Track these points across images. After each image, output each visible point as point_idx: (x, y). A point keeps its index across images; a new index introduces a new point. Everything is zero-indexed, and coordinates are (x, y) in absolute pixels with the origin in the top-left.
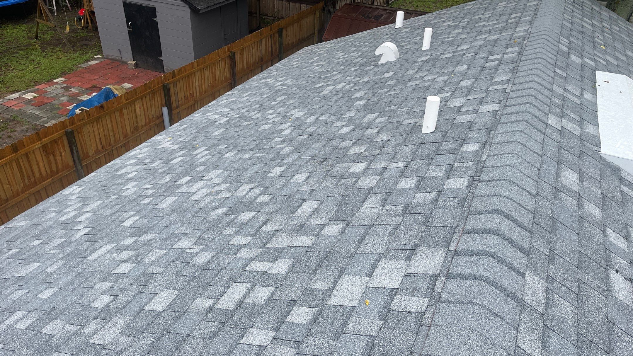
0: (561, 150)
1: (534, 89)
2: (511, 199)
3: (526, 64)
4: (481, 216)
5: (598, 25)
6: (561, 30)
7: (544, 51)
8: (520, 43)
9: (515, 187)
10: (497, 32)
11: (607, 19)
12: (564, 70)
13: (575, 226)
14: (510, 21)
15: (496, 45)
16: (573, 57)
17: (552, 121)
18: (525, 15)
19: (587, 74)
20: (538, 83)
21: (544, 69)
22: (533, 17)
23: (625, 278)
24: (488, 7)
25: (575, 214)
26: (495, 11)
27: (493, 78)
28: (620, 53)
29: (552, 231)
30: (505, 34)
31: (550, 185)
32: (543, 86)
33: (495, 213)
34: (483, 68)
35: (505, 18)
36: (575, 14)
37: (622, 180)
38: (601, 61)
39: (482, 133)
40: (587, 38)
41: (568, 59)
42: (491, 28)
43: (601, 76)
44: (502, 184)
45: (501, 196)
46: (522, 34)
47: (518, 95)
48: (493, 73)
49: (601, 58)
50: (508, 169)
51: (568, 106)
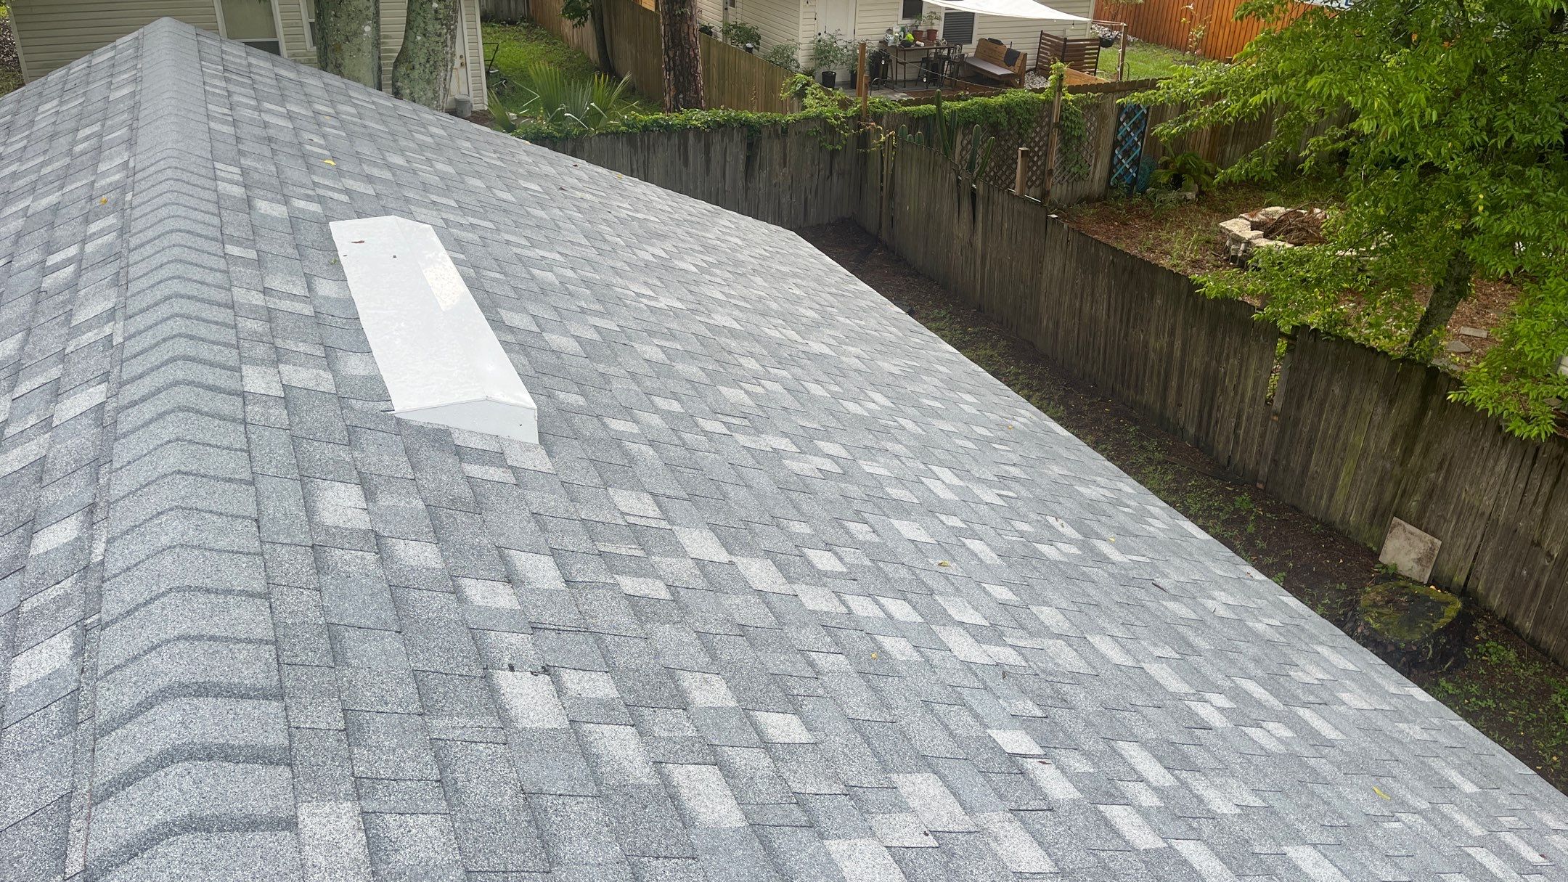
0: (300, 445)
1: (182, 316)
2: (200, 638)
3: (146, 254)
4: (128, 726)
5: (303, 112)
6: (212, 146)
7: (181, 211)
8: (116, 204)
9: (202, 598)
10: (51, 186)
11: (319, 93)
12: (250, 243)
13: (387, 615)
14: (78, 148)
15: (58, 222)
16: (263, 206)
17: (257, 380)
18: (112, 126)
19: (310, 238)
20: (189, 298)
21: (193, 257)
22: (131, 128)
23: (532, 673)
24: (12, 122)
25: (379, 586)
26: (35, 128)
27: (70, 314)
28: (375, 164)
29: (334, 661)
30: (73, 187)
31: (296, 545)
32: (202, 300)
33: (164, 698)
34: (38, 294)
35: (63, 142)
36: (236, 98)
37: (460, 453)
38: (336, 196)
39: (79, 481)
40: (286, 149)
41: (252, 212)
42: (33, 177)
43: (342, 231)
44: (163, 609)
45: (168, 641)
46: (117, 177)
47: (146, 345)
48: (69, 301)
49: (333, 189)
50: (168, 559)
51: (285, 330)
